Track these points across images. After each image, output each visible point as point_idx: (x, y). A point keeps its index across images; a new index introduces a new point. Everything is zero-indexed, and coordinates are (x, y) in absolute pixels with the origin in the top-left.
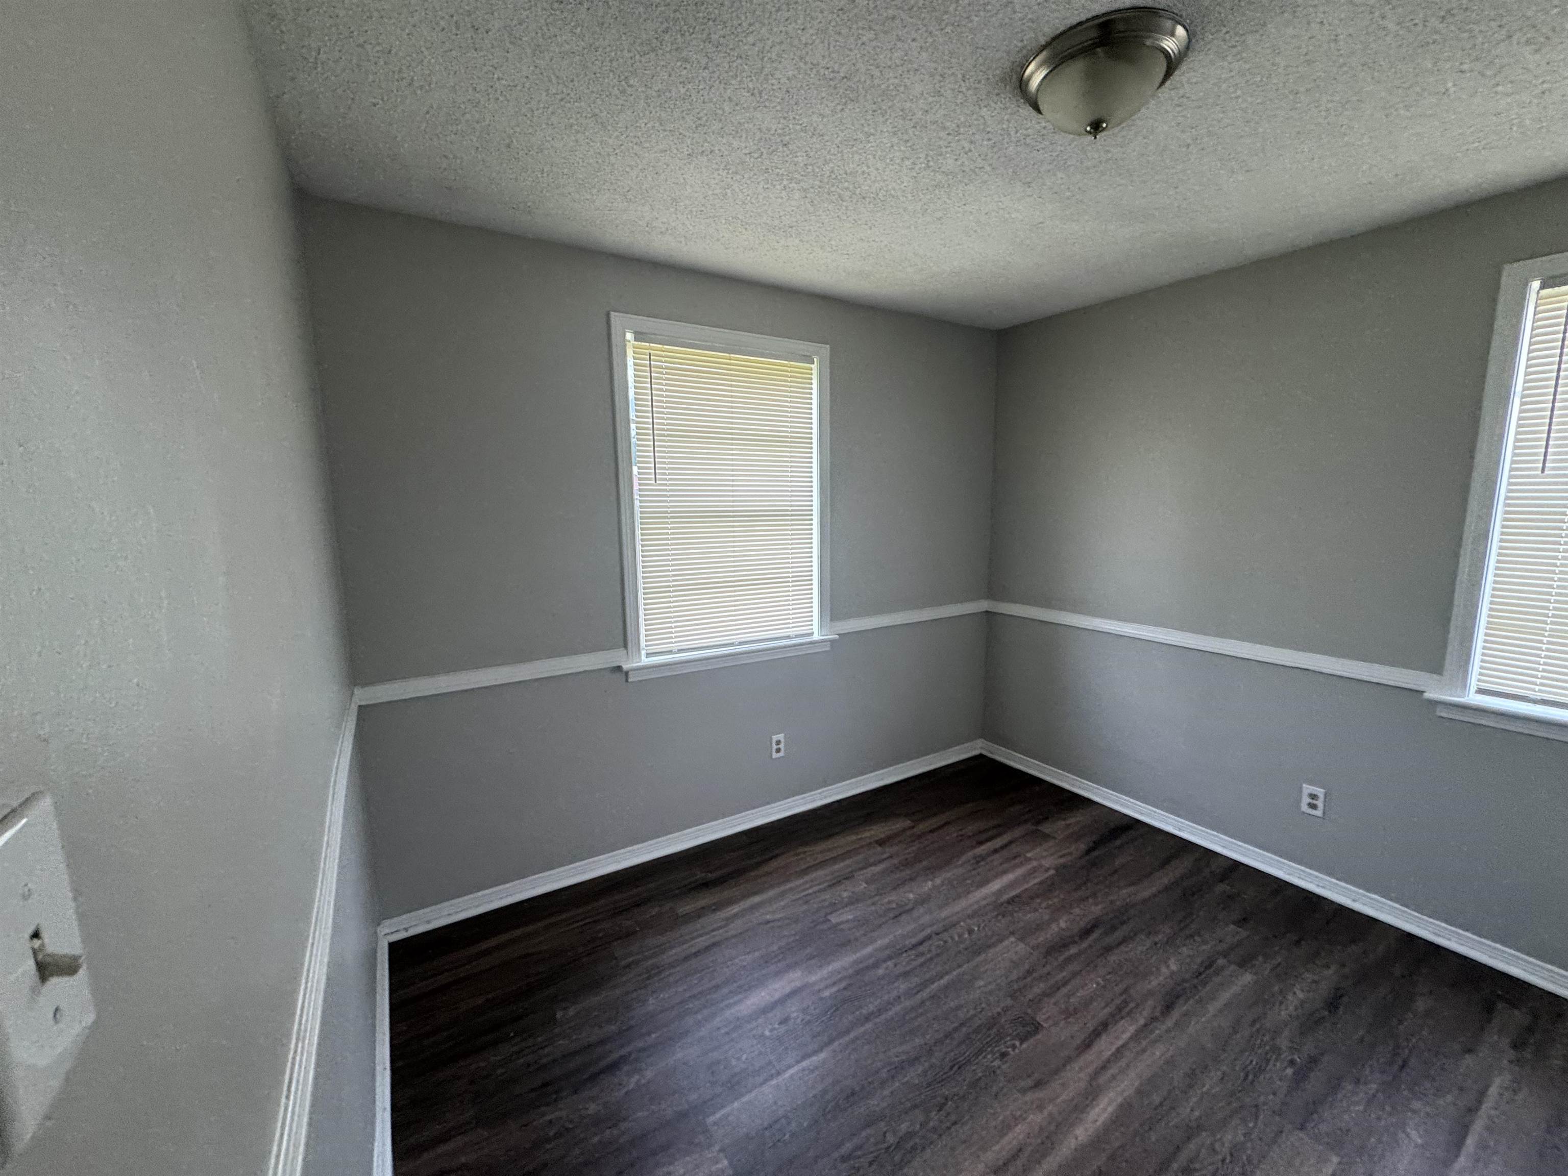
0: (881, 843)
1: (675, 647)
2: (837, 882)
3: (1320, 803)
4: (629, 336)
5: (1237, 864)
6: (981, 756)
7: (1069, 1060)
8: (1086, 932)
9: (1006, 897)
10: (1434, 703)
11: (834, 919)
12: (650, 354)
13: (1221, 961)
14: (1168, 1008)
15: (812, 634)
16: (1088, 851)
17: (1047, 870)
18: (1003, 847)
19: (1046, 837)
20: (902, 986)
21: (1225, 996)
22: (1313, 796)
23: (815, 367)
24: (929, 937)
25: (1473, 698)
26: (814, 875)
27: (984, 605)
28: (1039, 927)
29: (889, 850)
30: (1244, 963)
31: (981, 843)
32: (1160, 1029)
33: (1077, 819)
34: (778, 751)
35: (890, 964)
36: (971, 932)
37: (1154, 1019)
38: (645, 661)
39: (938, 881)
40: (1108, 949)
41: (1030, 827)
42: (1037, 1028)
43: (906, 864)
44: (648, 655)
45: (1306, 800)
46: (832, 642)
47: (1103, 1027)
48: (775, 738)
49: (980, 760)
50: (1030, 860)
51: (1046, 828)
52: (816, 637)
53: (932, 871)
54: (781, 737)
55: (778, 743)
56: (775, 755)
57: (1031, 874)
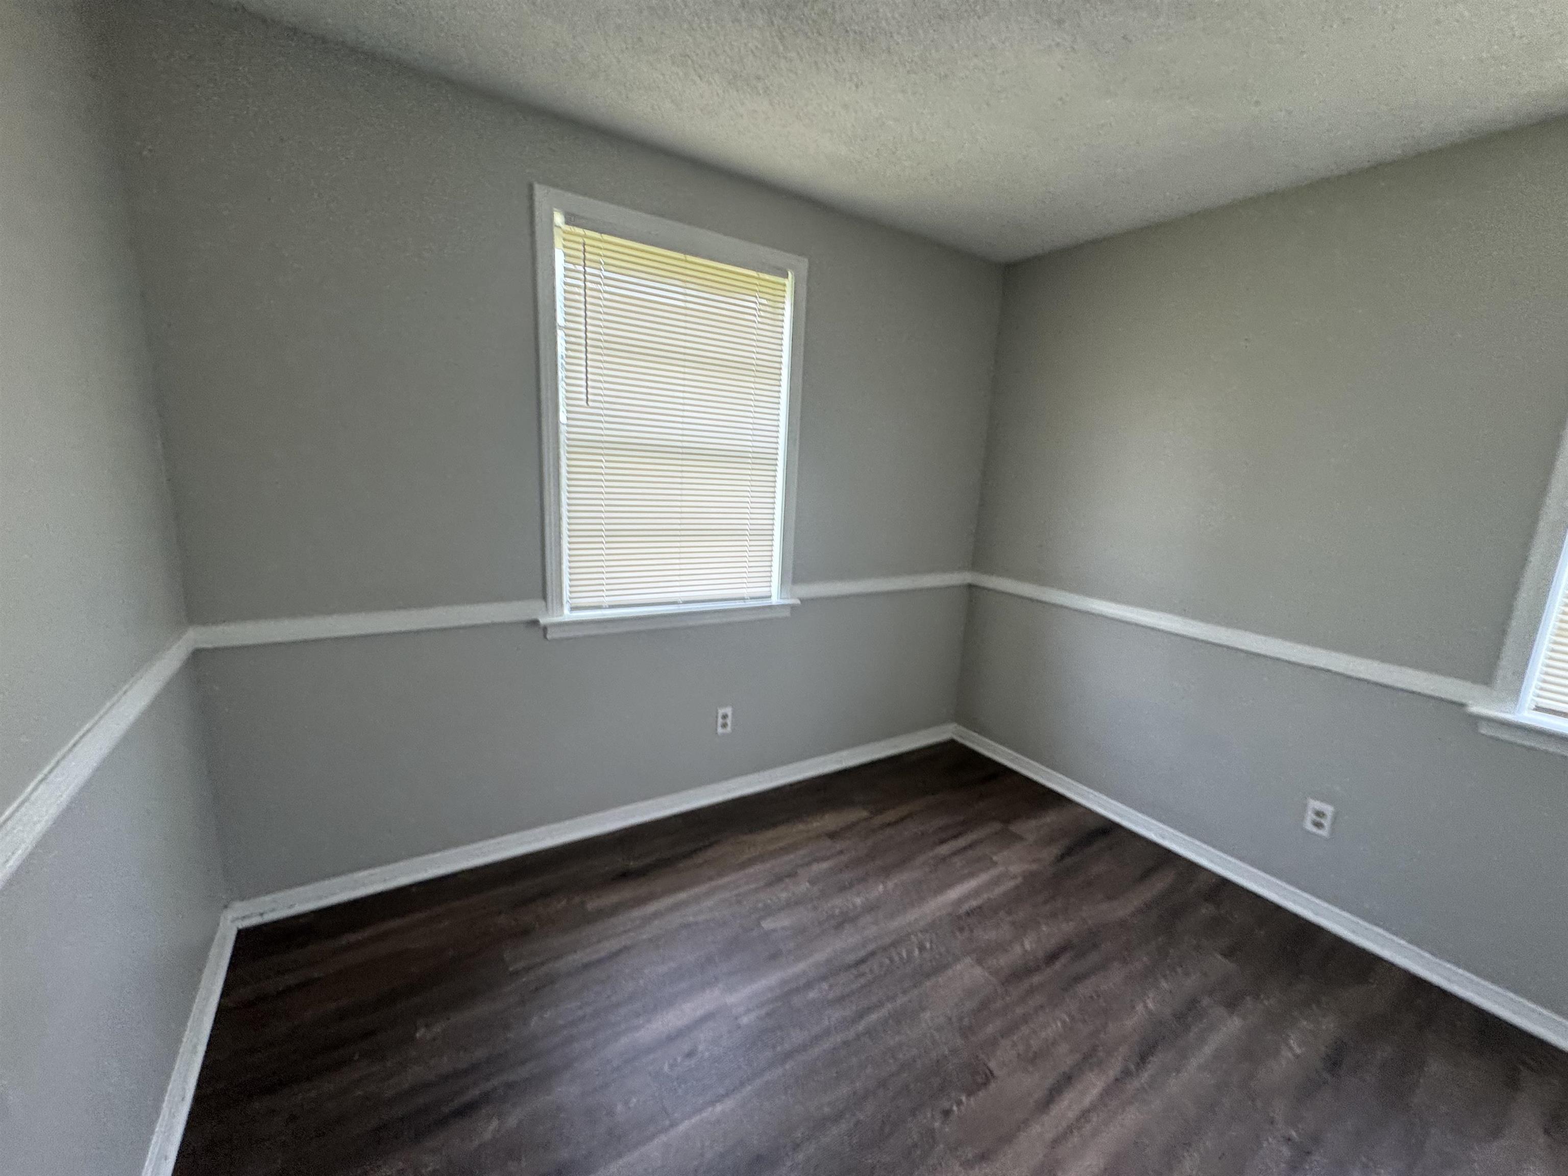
0: (833, 835)
1: (607, 601)
2: (778, 879)
3: (1326, 822)
4: (559, 219)
5: (1225, 882)
6: (952, 742)
7: (1025, 1123)
8: (1052, 957)
9: (966, 907)
10: (1477, 719)
11: (767, 924)
12: (584, 244)
13: (1206, 1001)
14: (1143, 1059)
15: (770, 597)
16: (1062, 857)
17: (1015, 877)
18: (965, 849)
19: (1016, 838)
20: (836, 1015)
21: (1208, 1050)
22: (1319, 814)
23: (789, 282)
24: (873, 954)
25: (1526, 716)
26: (751, 870)
27: (967, 577)
28: (1001, 947)
29: (839, 846)
30: (1232, 1004)
31: (942, 842)
32: (1133, 1085)
33: (1051, 818)
34: (724, 726)
35: (825, 986)
36: (922, 948)
37: (1127, 1074)
38: (568, 615)
39: (890, 885)
40: (1079, 979)
41: (997, 826)
42: (989, 1076)
43: (857, 862)
44: (574, 608)
45: (1310, 816)
46: (793, 607)
47: (1067, 1080)
48: (721, 712)
49: (952, 744)
50: (995, 864)
51: (1017, 827)
52: (775, 600)
53: (886, 871)
54: (729, 711)
55: (725, 717)
56: (720, 730)
57: (996, 882)
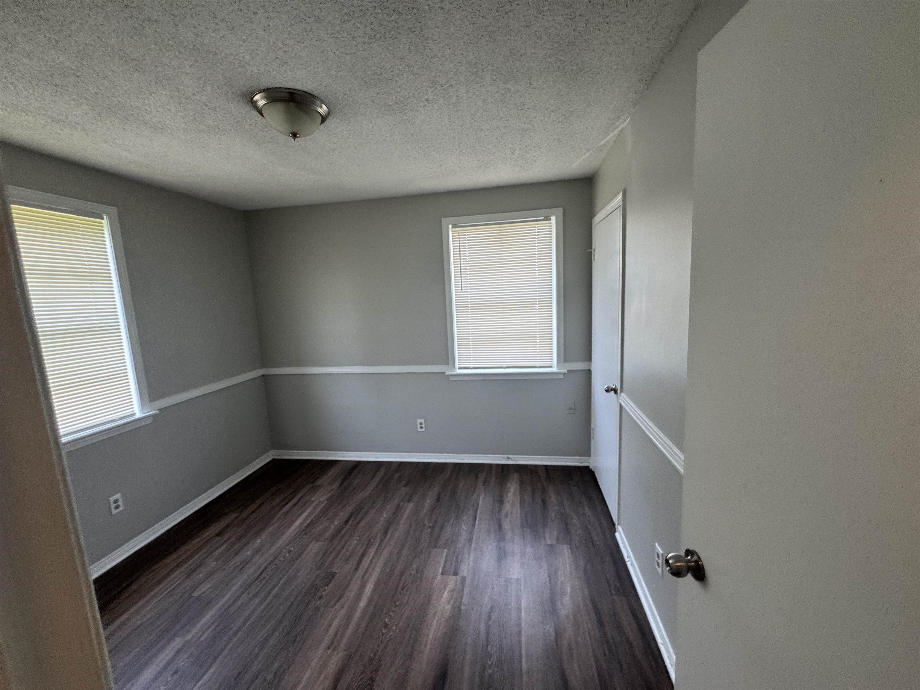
0: (219, 535)
2: (190, 574)
3: (423, 426)
5: (401, 463)
6: (273, 460)
7: (351, 579)
8: (347, 522)
9: (304, 526)
10: (449, 376)
11: (196, 594)
13: (402, 504)
14: (386, 533)
15: (134, 414)
16: (341, 485)
17: (323, 502)
18: (297, 503)
19: (320, 487)
20: (257, 600)
21: (405, 516)
22: (421, 424)
23: (105, 221)
24: (266, 568)
25: (458, 371)
26: (172, 576)
27: (261, 372)
28: (325, 530)
29: (226, 537)
30: (409, 501)
31: (285, 505)
32: (385, 542)
33: (332, 472)
34: (117, 507)
35: (244, 595)
36: (290, 552)
37: (382, 541)
39: (264, 537)
40: (358, 523)
41: (309, 486)
42: (333, 575)
43: (240, 538)
45: (419, 426)
46: (153, 416)
47: (363, 555)
48: (112, 499)
50: (313, 501)
51: (319, 482)
52: (138, 415)
53: (258, 533)
54: (118, 496)
55: (116, 501)
56: (114, 512)
57: (315, 508)
